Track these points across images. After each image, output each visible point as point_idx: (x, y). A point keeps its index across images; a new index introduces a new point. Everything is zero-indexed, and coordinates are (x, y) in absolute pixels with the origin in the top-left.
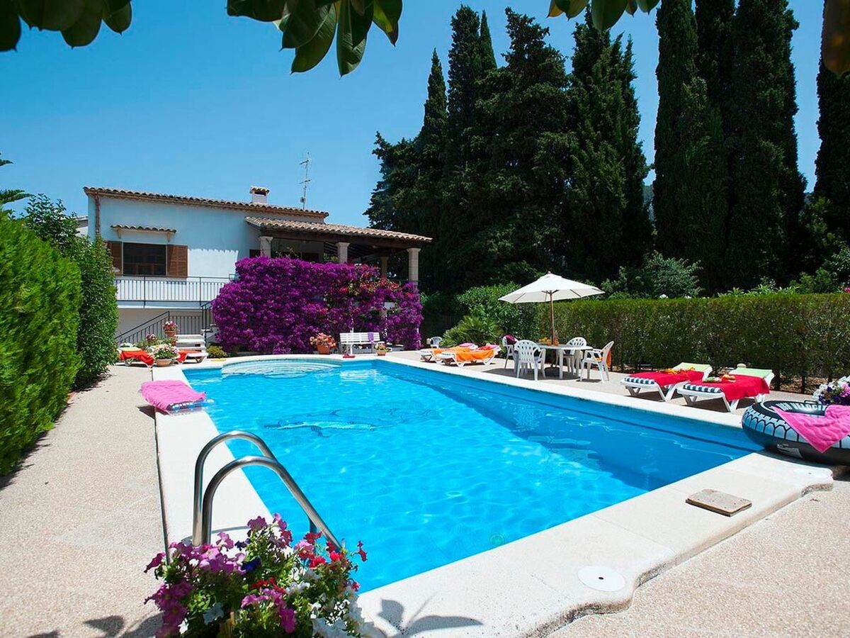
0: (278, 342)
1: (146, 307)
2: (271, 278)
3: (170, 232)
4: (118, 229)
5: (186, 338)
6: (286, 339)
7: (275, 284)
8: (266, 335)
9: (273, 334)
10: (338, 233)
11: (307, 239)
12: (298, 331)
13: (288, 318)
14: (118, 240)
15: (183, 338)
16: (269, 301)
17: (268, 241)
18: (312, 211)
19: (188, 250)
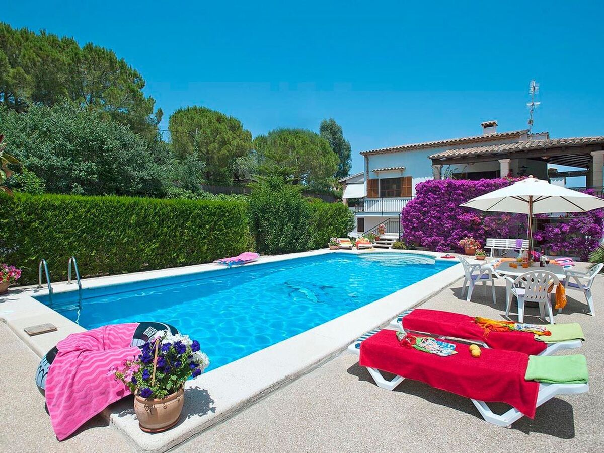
0: (439, 242)
1: (383, 216)
2: (432, 195)
3: (402, 170)
4: (377, 172)
5: (389, 235)
6: (446, 240)
7: (435, 199)
8: (431, 236)
9: (436, 235)
10: (492, 152)
11: (473, 161)
12: (456, 234)
13: (447, 224)
14: (377, 178)
15: (387, 235)
16: (432, 212)
17: (437, 168)
18: (508, 134)
19: (413, 179)
